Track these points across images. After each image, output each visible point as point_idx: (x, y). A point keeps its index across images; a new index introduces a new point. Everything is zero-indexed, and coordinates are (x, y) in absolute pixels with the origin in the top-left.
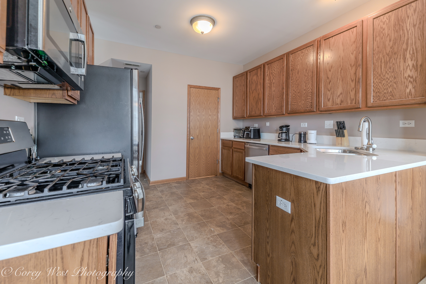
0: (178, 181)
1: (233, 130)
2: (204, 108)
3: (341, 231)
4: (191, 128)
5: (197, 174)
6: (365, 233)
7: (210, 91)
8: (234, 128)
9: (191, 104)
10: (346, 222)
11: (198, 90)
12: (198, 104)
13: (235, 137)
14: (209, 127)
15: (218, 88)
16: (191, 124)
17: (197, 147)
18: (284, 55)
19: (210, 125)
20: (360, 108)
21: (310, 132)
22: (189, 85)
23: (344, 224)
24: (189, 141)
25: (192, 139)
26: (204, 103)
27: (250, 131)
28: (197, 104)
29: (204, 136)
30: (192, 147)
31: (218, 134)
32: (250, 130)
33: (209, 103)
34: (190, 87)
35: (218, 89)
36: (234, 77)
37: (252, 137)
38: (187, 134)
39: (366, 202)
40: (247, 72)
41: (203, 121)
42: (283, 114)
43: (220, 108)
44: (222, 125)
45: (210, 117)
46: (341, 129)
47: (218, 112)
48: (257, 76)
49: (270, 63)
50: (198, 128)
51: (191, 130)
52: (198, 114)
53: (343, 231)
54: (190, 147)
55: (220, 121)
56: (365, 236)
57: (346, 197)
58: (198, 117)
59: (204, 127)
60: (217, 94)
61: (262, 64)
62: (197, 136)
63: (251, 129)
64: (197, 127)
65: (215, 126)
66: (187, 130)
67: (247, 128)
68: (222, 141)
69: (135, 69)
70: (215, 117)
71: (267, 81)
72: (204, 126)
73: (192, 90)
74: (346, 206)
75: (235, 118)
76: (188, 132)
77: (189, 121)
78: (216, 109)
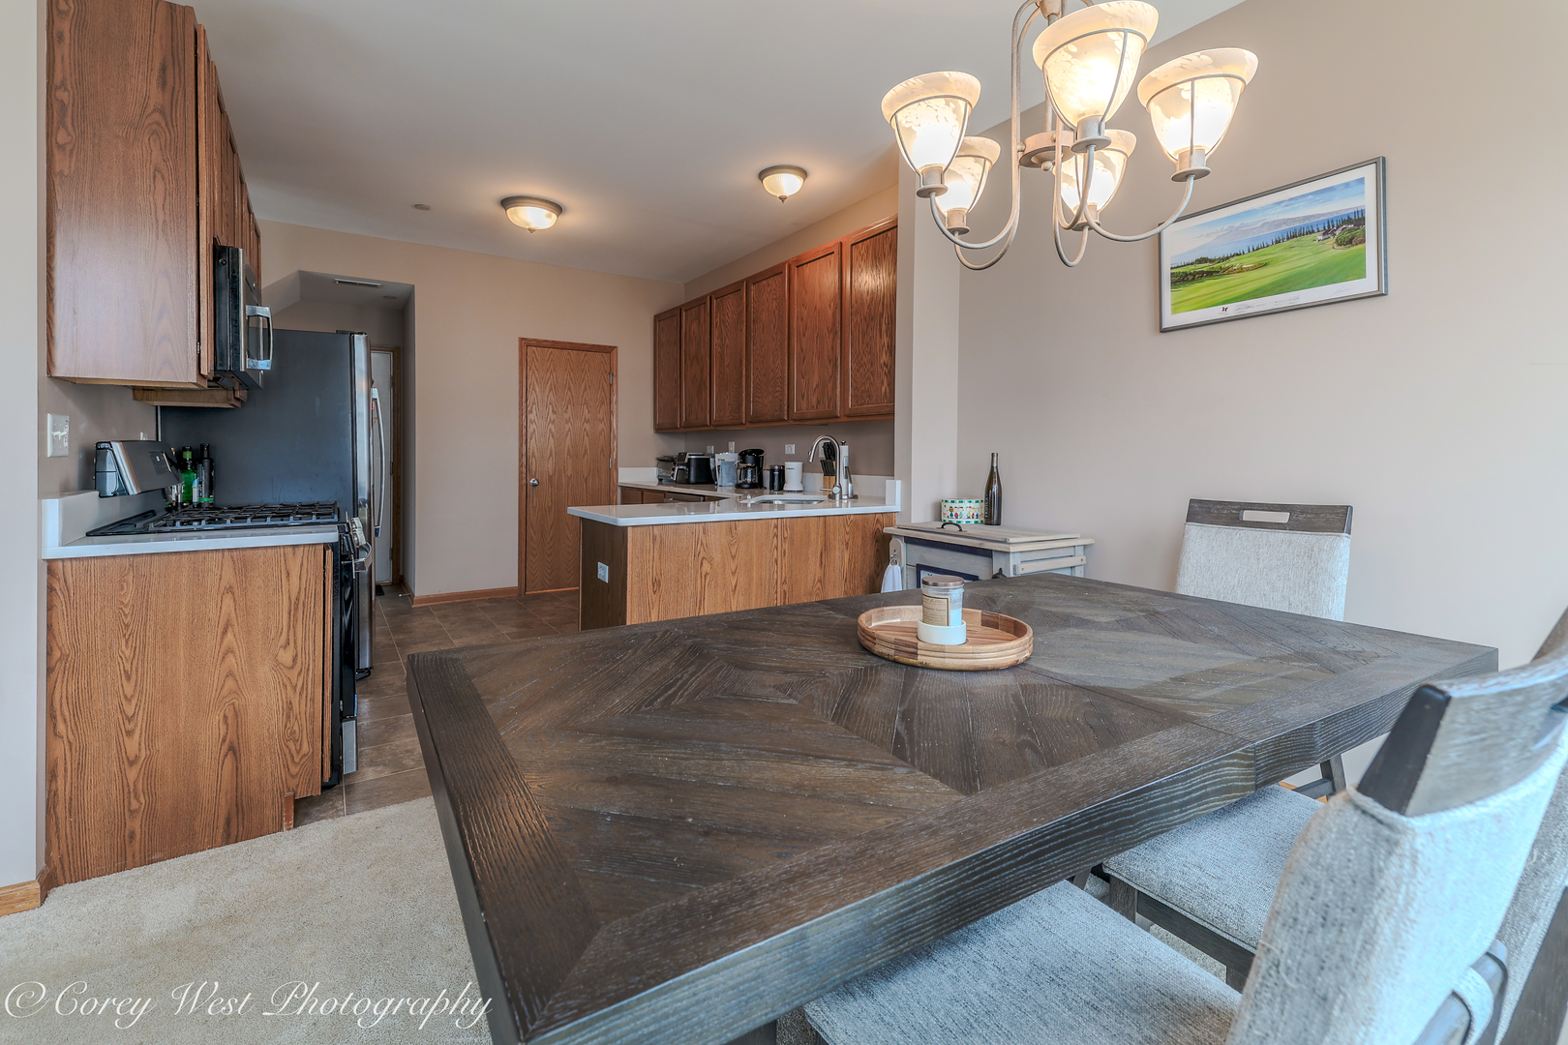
0: (495, 598)
1: (655, 462)
2: (569, 400)
3: (651, 591)
4: (530, 454)
5: (550, 580)
6: (700, 601)
7: (586, 355)
8: (659, 456)
9: (530, 390)
10: (660, 581)
11: (551, 353)
12: (551, 389)
13: (660, 480)
14: (586, 452)
15: (610, 347)
16: (532, 444)
17: (550, 508)
18: (742, 281)
19: (588, 447)
20: (837, 417)
21: (788, 465)
22: (522, 339)
23: (656, 583)
24: (526, 492)
25: (534, 485)
26: (569, 389)
27: (688, 465)
28: (548, 389)
29: (570, 478)
30: (533, 507)
31: (611, 472)
32: (686, 461)
33: (583, 387)
34: (526, 344)
35: (609, 350)
36: (655, 316)
37: (692, 479)
38: (521, 473)
39: (703, 558)
40: (680, 309)
41: (567, 435)
42: (742, 424)
43: (617, 401)
44: (623, 447)
45: (587, 426)
46: (830, 458)
47: (611, 412)
48: (699, 323)
49: (719, 295)
50: (551, 455)
51: (532, 461)
52: (552, 416)
53: (655, 592)
54: (530, 506)
55: (616, 437)
56: (700, 605)
57: (661, 547)
58: (552, 426)
59: (569, 454)
60: (608, 362)
61: (707, 296)
62: (549, 477)
63: (689, 459)
64: (548, 454)
65: (602, 451)
66: (520, 461)
67: (682, 456)
68: (622, 491)
69: (359, 333)
70: (601, 426)
71: (716, 341)
72: (569, 450)
73: (534, 352)
74: (660, 559)
75: (659, 429)
76: (521, 466)
77: (524, 438)
78: (603, 403)
